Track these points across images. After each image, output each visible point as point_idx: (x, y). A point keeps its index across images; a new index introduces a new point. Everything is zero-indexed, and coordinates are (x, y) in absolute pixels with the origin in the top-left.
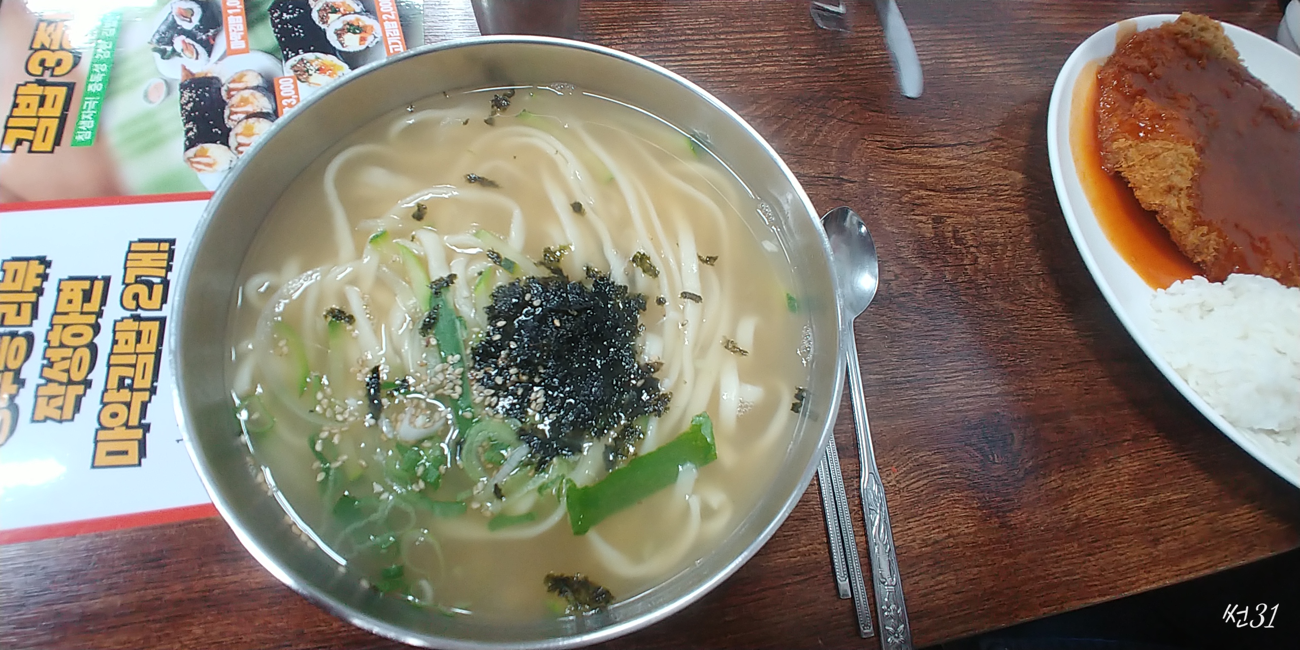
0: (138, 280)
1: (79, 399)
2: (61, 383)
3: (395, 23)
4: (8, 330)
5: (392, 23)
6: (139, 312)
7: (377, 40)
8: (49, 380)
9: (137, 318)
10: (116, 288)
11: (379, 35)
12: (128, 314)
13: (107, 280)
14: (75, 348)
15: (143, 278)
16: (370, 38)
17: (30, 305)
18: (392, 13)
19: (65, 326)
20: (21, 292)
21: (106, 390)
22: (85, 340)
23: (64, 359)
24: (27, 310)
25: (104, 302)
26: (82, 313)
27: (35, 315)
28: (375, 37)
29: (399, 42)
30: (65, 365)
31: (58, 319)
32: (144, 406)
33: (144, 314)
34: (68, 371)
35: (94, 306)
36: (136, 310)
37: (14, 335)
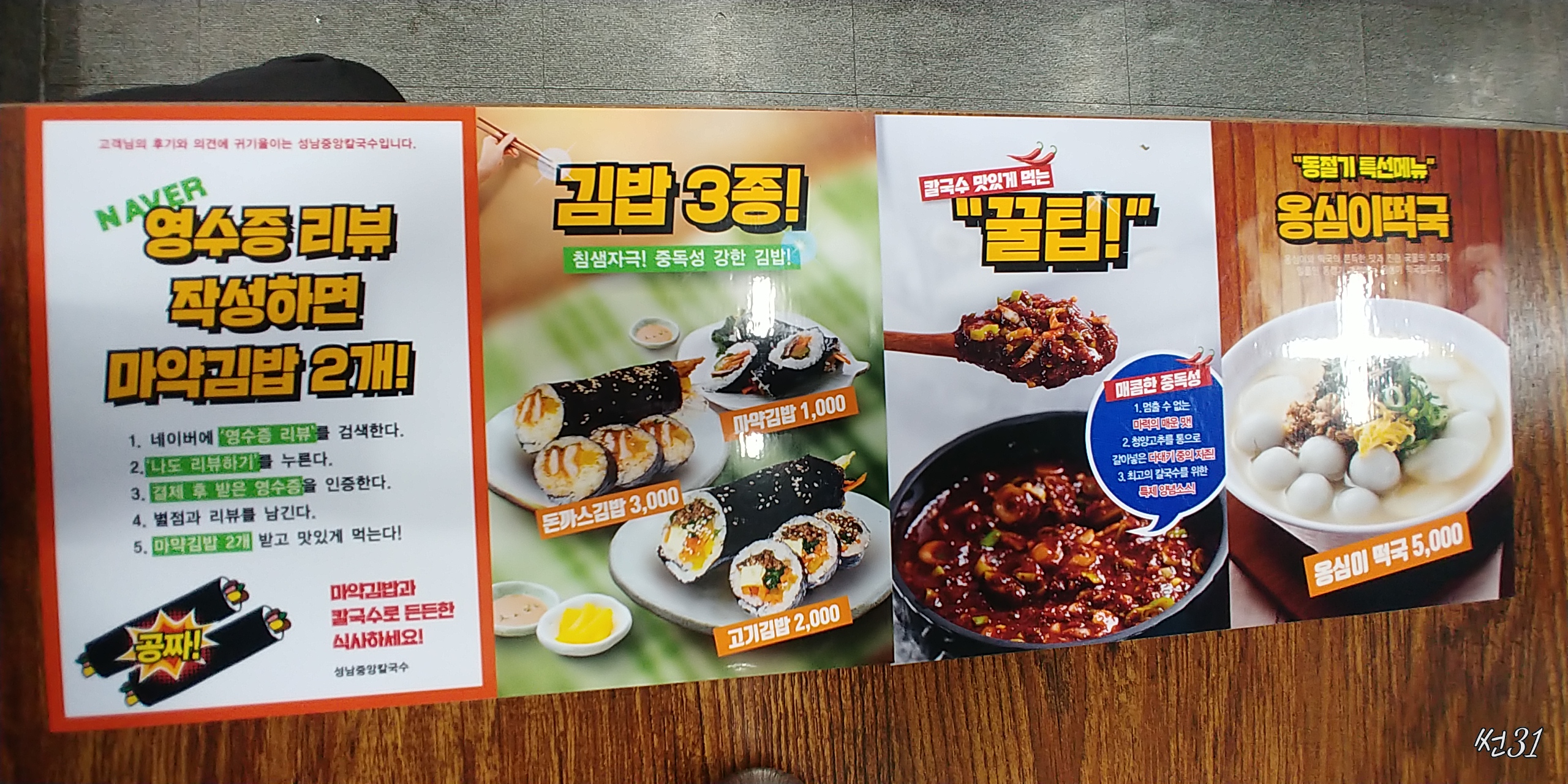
0: (354, 362)
2: (218, 301)
3: (788, 632)
5: (787, 628)
6: (309, 369)
7: (753, 610)
9: (300, 367)
10: (344, 338)
11: (761, 612)
12: (307, 357)
13: (358, 325)
15: (356, 366)
16: (756, 601)
17: (327, 247)
19: (295, 292)
20: (347, 234)
21: (204, 350)
22: (274, 315)
23: (251, 298)
24: (324, 245)
26: (312, 307)
27: (311, 256)
28: (757, 608)
29: (748, 642)
30: (243, 300)
31: (305, 282)
33: (305, 376)
36: (311, 365)
37: (288, 239)
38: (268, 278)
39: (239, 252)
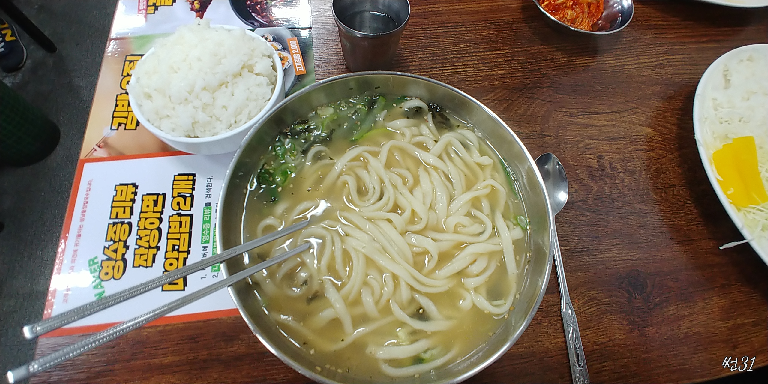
0: (179, 195)
1: (154, 256)
2: (146, 248)
3: (299, 55)
4: (120, 220)
5: (297, 55)
6: (180, 211)
7: (290, 64)
8: (140, 246)
9: (179, 215)
10: (169, 199)
11: (291, 62)
12: (175, 213)
13: (164, 195)
14: (152, 230)
15: (181, 194)
16: (287, 64)
17: (129, 208)
18: (297, 49)
19: (146, 219)
20: (125, 201)
21: (166, 252)
22: (155, 226)
23: (146, 235)
24: (128, 210)
25: (163, 207)
26: (154, 212)
27: (132, 213)
28: (289, 63)
29: (301, 65)
30: (147, 238)
31: (143, 215)
32: (185, 260)
33: (183, 213)
34: (148, 242)
35: (159, 208)
36: (179, 211)
37: (123, 223)
38: (139, 229)
39: (125, 242)
